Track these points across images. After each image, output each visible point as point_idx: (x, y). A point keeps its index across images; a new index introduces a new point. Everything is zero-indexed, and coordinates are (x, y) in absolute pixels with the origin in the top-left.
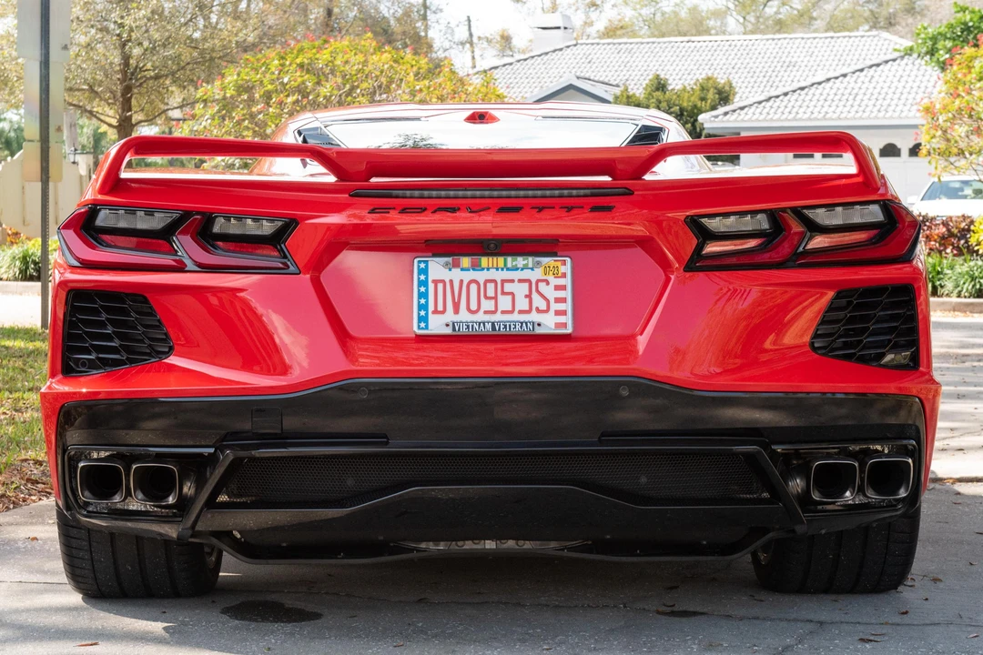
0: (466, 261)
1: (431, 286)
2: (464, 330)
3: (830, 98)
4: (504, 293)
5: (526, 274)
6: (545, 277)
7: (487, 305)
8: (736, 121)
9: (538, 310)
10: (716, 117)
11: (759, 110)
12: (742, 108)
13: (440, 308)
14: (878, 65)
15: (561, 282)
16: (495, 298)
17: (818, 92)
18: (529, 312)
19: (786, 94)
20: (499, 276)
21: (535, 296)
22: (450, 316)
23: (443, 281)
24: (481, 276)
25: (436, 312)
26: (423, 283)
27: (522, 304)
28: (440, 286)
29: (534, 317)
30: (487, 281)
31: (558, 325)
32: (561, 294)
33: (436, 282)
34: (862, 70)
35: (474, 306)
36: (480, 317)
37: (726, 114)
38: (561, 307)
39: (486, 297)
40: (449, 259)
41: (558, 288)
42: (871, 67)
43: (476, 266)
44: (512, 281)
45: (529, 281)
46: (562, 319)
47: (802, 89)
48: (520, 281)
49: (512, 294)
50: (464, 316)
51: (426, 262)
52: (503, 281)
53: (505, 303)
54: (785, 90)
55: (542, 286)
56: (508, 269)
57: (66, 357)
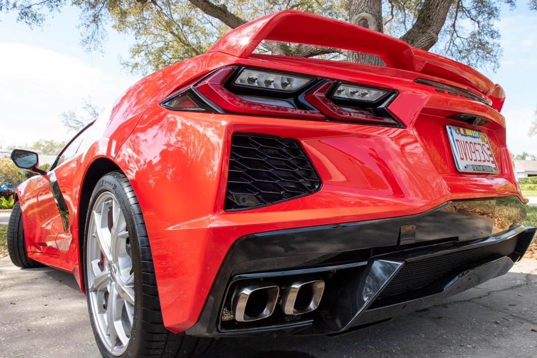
0: (462, 131)
9: (487, 160)
13: (462, 156)
22: (465, 162)
28: (459, 144)
30: (470, 143)
31: (495, 169)
33: (457, 141)
35: (471, 158)
36: (474, 162)
38: (492, 159)
39: (472, 152)
40: (457, 128)
41: (488, 149)
43: (465, 133)
45: (480, 144)
48: (478, 144)
49: (478, 151)
50: (470, 162)
51: (451, 129)
52: (474, 143)
55: (484, 147)
56: (473, 137)
57: (228, 193)
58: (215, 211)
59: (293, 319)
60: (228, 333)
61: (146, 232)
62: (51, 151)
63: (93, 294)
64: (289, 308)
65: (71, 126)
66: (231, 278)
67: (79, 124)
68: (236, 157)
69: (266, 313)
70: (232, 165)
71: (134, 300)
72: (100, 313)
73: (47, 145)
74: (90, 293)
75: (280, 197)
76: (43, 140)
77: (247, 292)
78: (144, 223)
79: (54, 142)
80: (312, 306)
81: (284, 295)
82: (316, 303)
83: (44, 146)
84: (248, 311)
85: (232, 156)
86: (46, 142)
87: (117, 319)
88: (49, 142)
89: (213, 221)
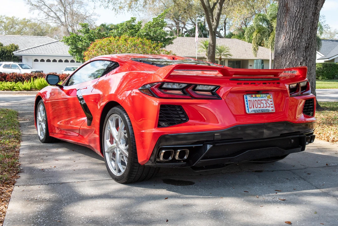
0: (254, 96)
1: (248, 102)
2: (257, 112)
3: (42, 49)
4: (261, 103)
5: (264, 98)
6: (268, 99)
7: (259, 106)
8: (21, 53)
9: (268, 107)
10: (17, 52)
11: (26, 51)
12: (23, 51)
13: (251, 107)
14: (50, 43)
15: (271, 100)
16: (260, 104)
17: (39, 48)
18: (266, 107)
19: (32, 48)
20: (260, 99)
21: (267, 103)
22: (252, 109)
23: (250, 100)
24: (257, 99)
25: (250, 108)
26: (247, 101)
27: (265, 106)
28: (250, 101)
29: (267, 108)
30: (258, 100)
31: (272, 110)
32: (272, 103)
33: (249, 101)
34: (47, 44)
35: (257, 107)
36: (258, 109)
37: (19, 52)
38: (272, 106)
39: (259, 104)
40: (250, 95)
41: (271, 101)
42: (49, 44)
43: (256, 97)
44: (262, 100)
45: (265, 100)
46: (273, 109)
47: (35, 47)
48: (264, 100)
49: (263, 103)
50: (255, 109)
51: (246, 96)
52: (261, 100)
53: (262, 105)
54: (32, 47)
55: (268, 101)
56: (261, 97)
57: (159, 122)
58: (155, 127)
59: (178, 161)
60: (158, 164)
61: (133, 132)
62: (12, 28)
63: (107, 153)
64: (177, 157)
65: (32, 5)
66: (159, 147)
67: (41, 2)
68: (162, 112)
69: (170, 158)
70: (160, 114)
71: (128, 155)
72: (110, 161)
73: (8, 21)
74: (106, 153)
75: (175, 123)
76: (4, 16)
77: (164, 151)
78: (133, 129)
79: (15, 19)
80: (185, 157)
81: (175, 153)
82: (186, 157)
83: (5, 23)
84: (164, 157)
85: (160, 111)
86: (7, 18)
87: (119, 163)
88: (10, 18)
89: (154, 130)
